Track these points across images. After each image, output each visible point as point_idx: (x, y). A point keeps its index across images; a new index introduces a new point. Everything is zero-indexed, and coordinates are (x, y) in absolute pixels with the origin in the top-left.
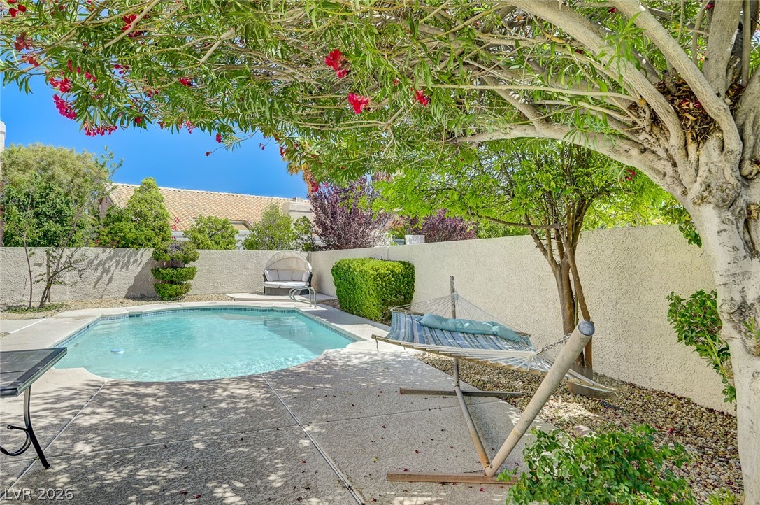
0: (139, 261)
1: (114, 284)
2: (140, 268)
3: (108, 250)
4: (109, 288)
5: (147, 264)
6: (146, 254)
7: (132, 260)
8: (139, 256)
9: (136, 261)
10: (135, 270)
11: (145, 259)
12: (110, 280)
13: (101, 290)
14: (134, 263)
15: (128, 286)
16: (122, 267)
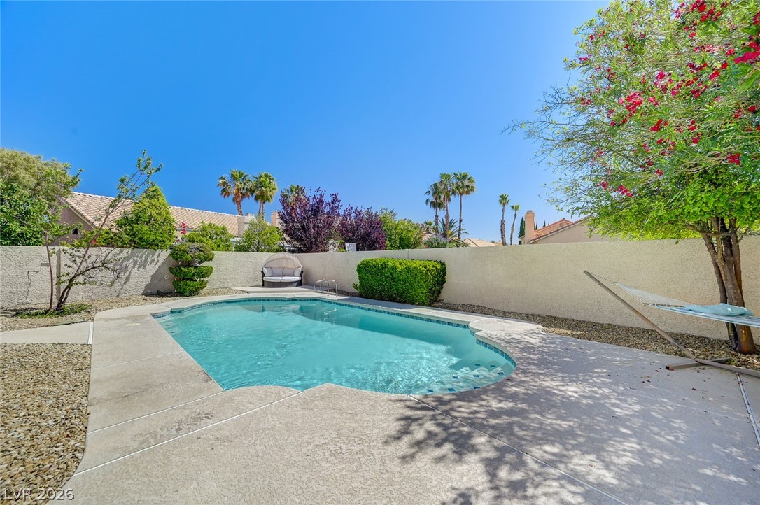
0: (156, 260)
1: (131, 282)
2: (157, 267)
3: (126, 251)
4: (126, 287)
5: (163, 263)
6: (164, 255)
7: (149, 260)
8: (156, 256)
9: (153, 260)
10: (152, 269)
11: (161, 260)
12: (127, 279)
13: (118, 289)
14: (151, 263)
15: (145, 284)
16: (140, 267)
